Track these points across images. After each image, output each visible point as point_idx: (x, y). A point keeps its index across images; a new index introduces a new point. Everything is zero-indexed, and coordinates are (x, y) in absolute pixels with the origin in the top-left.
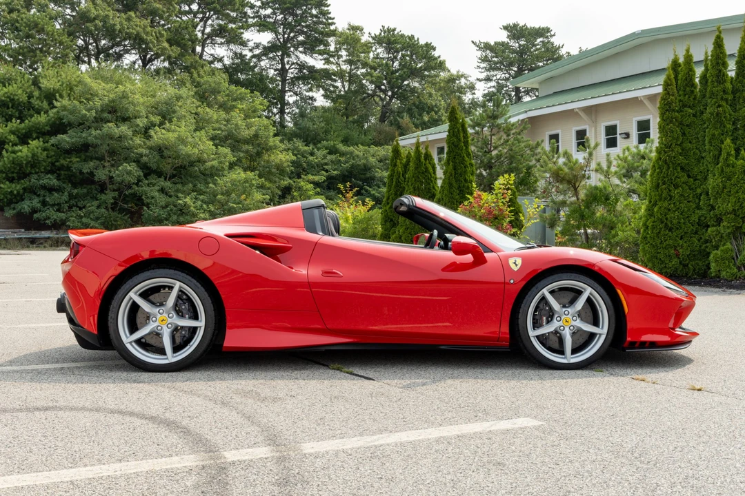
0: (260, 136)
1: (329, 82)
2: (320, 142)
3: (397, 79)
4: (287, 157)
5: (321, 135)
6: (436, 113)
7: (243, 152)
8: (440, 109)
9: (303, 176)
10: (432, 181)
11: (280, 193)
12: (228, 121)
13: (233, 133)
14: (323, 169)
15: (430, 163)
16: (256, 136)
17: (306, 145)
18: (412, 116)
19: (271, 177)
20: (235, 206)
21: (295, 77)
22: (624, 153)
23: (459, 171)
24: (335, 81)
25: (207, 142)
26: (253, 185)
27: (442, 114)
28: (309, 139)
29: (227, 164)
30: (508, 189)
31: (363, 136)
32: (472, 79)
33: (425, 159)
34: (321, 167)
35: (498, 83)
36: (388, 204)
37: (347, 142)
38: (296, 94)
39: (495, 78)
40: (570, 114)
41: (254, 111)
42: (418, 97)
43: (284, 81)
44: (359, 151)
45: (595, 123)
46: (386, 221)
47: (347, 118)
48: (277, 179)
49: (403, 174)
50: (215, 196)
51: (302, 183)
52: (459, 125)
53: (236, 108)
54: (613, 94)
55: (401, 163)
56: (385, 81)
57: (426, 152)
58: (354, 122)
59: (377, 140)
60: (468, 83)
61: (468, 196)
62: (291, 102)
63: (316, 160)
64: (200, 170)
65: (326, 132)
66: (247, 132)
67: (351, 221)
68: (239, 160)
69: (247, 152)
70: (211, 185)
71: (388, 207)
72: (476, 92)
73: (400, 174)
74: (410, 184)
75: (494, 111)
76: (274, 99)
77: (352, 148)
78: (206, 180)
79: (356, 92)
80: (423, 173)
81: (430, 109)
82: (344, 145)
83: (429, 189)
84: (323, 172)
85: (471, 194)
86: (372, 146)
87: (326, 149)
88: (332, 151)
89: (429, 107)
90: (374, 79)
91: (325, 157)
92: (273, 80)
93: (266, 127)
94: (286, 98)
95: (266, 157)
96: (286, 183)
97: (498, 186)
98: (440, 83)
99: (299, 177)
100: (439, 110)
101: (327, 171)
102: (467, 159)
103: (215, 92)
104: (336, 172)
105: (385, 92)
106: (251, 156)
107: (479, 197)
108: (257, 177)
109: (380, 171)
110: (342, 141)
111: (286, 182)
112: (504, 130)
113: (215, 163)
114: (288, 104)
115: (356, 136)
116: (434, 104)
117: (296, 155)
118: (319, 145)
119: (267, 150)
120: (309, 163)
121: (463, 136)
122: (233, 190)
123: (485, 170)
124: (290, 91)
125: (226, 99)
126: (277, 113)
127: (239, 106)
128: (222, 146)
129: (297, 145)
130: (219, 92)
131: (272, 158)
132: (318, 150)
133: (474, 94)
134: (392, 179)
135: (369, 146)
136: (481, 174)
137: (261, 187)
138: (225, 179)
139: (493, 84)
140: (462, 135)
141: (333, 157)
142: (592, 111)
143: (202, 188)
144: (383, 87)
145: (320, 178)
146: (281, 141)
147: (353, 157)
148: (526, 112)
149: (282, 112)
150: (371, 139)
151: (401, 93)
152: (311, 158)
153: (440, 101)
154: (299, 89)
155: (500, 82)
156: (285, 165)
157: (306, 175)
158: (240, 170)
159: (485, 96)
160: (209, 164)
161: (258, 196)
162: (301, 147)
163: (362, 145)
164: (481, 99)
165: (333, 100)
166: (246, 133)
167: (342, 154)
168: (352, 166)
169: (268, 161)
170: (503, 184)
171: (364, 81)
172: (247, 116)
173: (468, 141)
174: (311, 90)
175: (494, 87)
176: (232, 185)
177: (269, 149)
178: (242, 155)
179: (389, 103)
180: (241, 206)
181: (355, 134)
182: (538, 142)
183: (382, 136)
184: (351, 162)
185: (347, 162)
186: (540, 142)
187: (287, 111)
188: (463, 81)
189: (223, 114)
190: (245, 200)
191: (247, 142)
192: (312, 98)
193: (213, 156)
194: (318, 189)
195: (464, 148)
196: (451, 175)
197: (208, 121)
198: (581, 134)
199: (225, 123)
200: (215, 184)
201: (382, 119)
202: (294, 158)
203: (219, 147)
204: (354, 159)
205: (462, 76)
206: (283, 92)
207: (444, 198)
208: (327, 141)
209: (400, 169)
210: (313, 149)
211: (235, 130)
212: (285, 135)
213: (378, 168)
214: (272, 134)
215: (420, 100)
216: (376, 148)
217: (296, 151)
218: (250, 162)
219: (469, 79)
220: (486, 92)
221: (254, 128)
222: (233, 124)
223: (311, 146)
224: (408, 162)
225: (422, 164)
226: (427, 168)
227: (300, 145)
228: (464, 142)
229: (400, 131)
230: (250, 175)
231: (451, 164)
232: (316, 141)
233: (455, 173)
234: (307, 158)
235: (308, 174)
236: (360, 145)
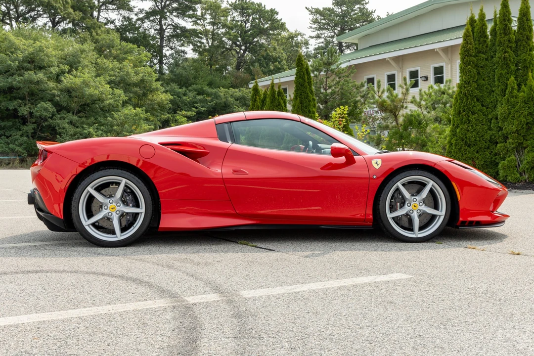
0: (145, 81)
1: (197, 39)
2: (190, 86)
3: (249, 37)
4: (167, 97)
5: (192, 80)
6: (279, 63)
7: (133, 93)
8: (282, 60)
9: (178, 112)
11: (161, 125)
12: (121, 69)
13: (125, 78)
14: (194, 107)
15: (282, 99)
16: (142, 81)
17: (180, 88)
18: (261, 65)
19: (155, 112)
21: (170, 35)
22: (429, 90)
23: (305, 105)
24: (202, 38)
25: (106, 86)
26: (141, 118)
27: (284, 64)
28: (183, 83)
29: (121, 102)
30: (343, 118)
31: (224, 81)
32: (306, 37)
33: (278, 96)
34: (192, 105)
35: (326, 39)
37: (211, 85)
38: (171, 48)
39: (323, 36)
40: (383, 62)
41: (141, 62)
42: (266, 50)
43: (162, 38)
44: (222, 91)
45: (402, 69)
47: (211, 67)
48: (159, 114)
49: (261, 107)
50: (112, 126)
51: (178, 117)
52: (304, 70)
53: (126, 59)
54: (415, 47)
55: (259, 99)
56: (239, 39)
57: (279, 90)
58: (217, 70)
59: (235, 83)
60: (303, 40)
62: (168, 55)
63: (188, 100)
64: (100, 107)
65: (195, 78)
68: (130, 99)
69: (135, 93)
70: (109, 118)
72: (309, 46)
73: (259, 107)
76: (155, 52)
77: (215, 90)
78: (104, 114)
79: (218, 47)
80: (276, 106)
81: (275, 60)
82: (209, 88)
84: (193, 109)
86: (231, 88)
87: (196, 91)
88: (200, 92)
89: (274, 59)
90: (232, 37)
91: (195, 97)
92: (154, 38)
93: (150, 74)
94: (164, 51)
95: (150, 97)
96: (165, 116)
97: (335, 115)
98: (282, 40)
99: (175, 113)
100: (282, 61)
101: (196, 108)
102: (311, 95)
103: (111, 46)
104: (203, 109)
105: (239, 46)
106: (139, 96)
108: (144, 112)
109: (237, 108)
110: (208, 85)
111: (166, 116)
112: (336, 73)
113: (111, 101)
114: (165, 56)
115: (218, 81)
116: (277, 56)
117: (172, 95)
118: (190, 88)
119: (151, 91)
120: (183, 102)
121: (307, 79)
122: (126, 122)
123: (322, 104)
124: (167, 46)
125: (118, 52)
126: (157, 63)
127: (129, 58)
128: (117, 89)
129: (173, 88)
130: (113, 47)
131: (155, 97)
132: (189, 92)
133: (308, 48)
135: (228, 88)
136: (319, 107)
137: (147, 119)
138: (119, 113)
139: (322, 40)
140: (306, 77)
141: (200, 97)
142: (399, 60)
143: (102, 120)
144: (238, 43)
145: (191, 113)
146: (162, 85)
147: (217, 97)
148: (349, 61)
149: (161, 62)
150: (229, 83)
151: (252, 47)
152: (184, 98)
153: (282, 54)
154: (174, 45)
155: (328, 39)
156: (165, 102)
157: (180, 111)
158: (130, 107)
159: (315, 49)
160: (108, 102)
161: (145, 127)
162: (176, 89)
163: (223, 87)
164: (313, 52)
165: (200, 54)
166: (135, 79)
167: (208, 95)
168: (216, 104)
169: (152, 100)
170: (340, 114)
171: (224, 39)
172: (135, 66)
173: (311, 82)
174: (183, 45)
175: (323, 42)
176: (125, 118)
177: (152, 91)
178: (132, 95)
179: (243, 55)
181: (217, 79)
182: (362, 83)
183: (239, 81)
184: (215, 101)
185: (211, 101)
186: (363, 83)
187: (164, 61)
188: (299, 38)
189: (117, 64)
190: (135, 130)
191: (135, 85)
192: (183, 52)
193: (110, 96)
195: (308, 87)
196: (299, 108)
197: (105, 69)
198: (391, 78)
199: (118, 71)
200: (111, 118)
201: (238, 67)
202: (172, 97)
203: (115, 89)
204: (217, 99)
205: (299, 34)
206: (161, 47)
208: (196, 85)
209: (259, 103)
210: (185, 91)
211: (127, 76)
212: (164, 80)
213: (236, 105)
214: (154, 79)
215: (267, 53)
216: (233, 90)
217: (173, 93)
218: (138, 100)
219: (304, 36)
220: (317, 46)
221: (141, 75)
222: (124, 72)
223: (184, 89)
224: (265, 98)
225: (276, 99)
226: (280, 103)
227: (175, 86)
228: (308, 83)
229: (252, 76)
230: (139, 110)
231: (298, 99)
232: (187, 85)
233: (302, 106)
234: (180, 97)
235: (182, 110)
236: (221, 88)
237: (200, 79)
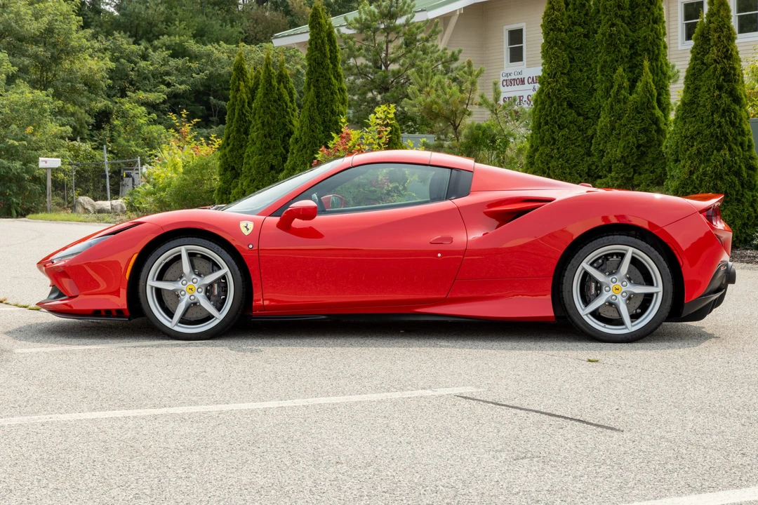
0: (56, 31)
2: (158, 38)
4: (101, 64)
5: (160, 25)
7: (29, 56)
9: (129, 94)
10: (288, 113)
11: (92, 121)
13: (12, 27)
14: (163, 82)
15: (285, 87)
16: (50, 31)
17: (135, 43)
20: (16, 143)
23: (324, 99)
26: (45, 111)
28: (141, 32)
29: (3, 76)
30: (387, 125)
31: (228, 27)
33: (279, 82)
34: (159, 78)
36: (228, 145)
37: (202, 36)
44: (220, 51)
46: (225, 170)
48: (85, 100)
49: (249, 103)
51: (127, 106)
52: (323, 34)
55: (246, 86)
57: (281, 72)
59: (252, 33)
61: (334, 135)
63: (151, 68)
65: (168, 21)
66: (35, 25)
67: (181, 170)
68: (23, 70)
69: (36, 57)
71: (228, 149)
73: (244, 102)
74: (257, 117)
75: (391, 6)
77: (209, 47)
80: (275, 101)
82: (197, 42)
83: (285, 125)
84: (162, 86)
85: (338, 132)
86: (243, 44)
87: (168, 48)
88: (178, 52)
91: (165, 62)
93: (66, 17)
95: (66, 65)
96: (99, 105)
97: (374, 120)
99: (123, 95)
101: (168, 85)
102: (334, 81)
104: (183, 87)
106: (42, 62)
107: (348, 138)
108: (50, 99)
110: (194, 36)
111: (101, 104)
112: (405, 34)
115: (217, 27)
117: (117, 59)
118: (156, 42)
119: (68, 54)
120: (139, 73)
121: (330, 49)
122: (14, 119)
129: (119, 43)
131: (77, 65)
132: (154, 51)
134: (234, 109)
135: (237, 43)
137: (60, 112)
140: (327, 48)
141: (179, 62)
145: (156, 97)
146: (94, 36)
147: (212, 63)
150: (240, 33)
152: (143, 64)
156: (98, 76)
157: (134, 92)
158: (24, 87)
161: (53, 128)
162: (125, 46)
163: (227, 41)
166: (33, 27)
167: (194, 57)
168: (210, 76)
169: (71, 71)
170: (381, 118)
173: (336, 57)
176: (12, 110)
177: (71, 52)
178: (27, 61)
180: (25, 143)
181: (215, 24)
182: (453, 53)
183: (260, 28)
184: (210, 69)
185: (201, 71)
186: (456, 52)
190: (33, 134)
191: (35, 40)
194: (154, 116)
195: (331, 66)
196: (313, 105)
202: (113, 64)
204: (213, 65)
207: (303, 138)
208: (169, 35)
209: (244, 96)
210: (146, 49)
211: (16, 22)
212: (101, 25)
214: (74, 28)
216: (249, 47)
217: (117, 53)
218: (42, 72)
221: (45, 19)
222: (11, 12)
223: (144, 44)
224: (257, 85)
225: (274, 87)
226: (281, 95)
227: (124, 42)
228: (330, 59)
229: (289, 18)
230: (40, 94)
231: (312, 90)
232: (151, 35)
233: (318, 101)
234: (136, 63)
235: (138, 89)
236: (221, 42)
237: (177, 23)
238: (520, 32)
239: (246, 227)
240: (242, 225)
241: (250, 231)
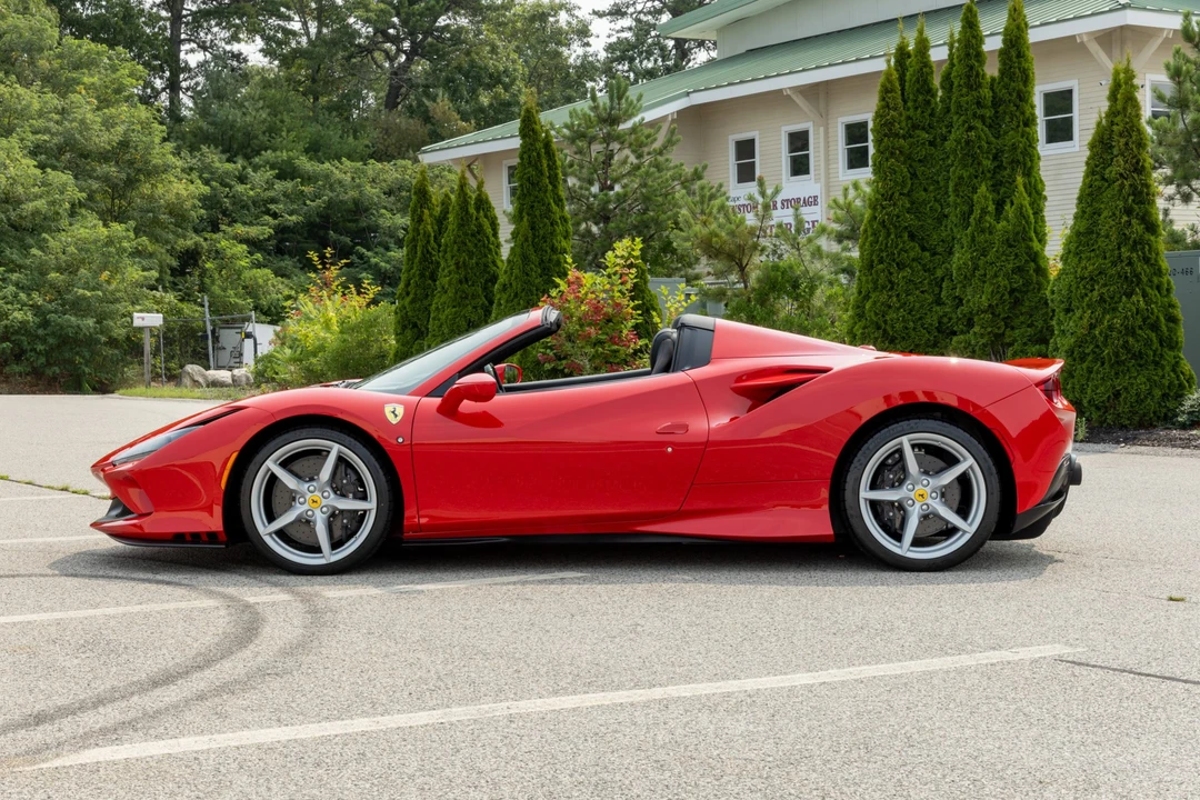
0: (132, 144)
1: (273, 21)
2: (258, 153)
3: (421, 15)
4: (192, 187)
5: (261, 137)
6: (506, 88)
7: (97, 178)
8: (515, 79)
9: (223, 227)
10: (490, 250)
11: (175, 263)
12: (63, 112)
13: (75, 140)
14: (268, 212)
15: (486, 216)
16: (124, 144)
17: (229, 160)
18: (455, 95)
19: (158, 231)
20: (89, 294)
21: (200, 11)
22: (846, 196)
23: (541, 232)
24: (289, 19)
25: (23, 161)
26: (125, 250)
27: (519, 91)
28: (235, 146)
29: (67, 205)
30: (631, 266)
31: (351, 139)
32: (584, 14)
33: (478, 209)
34: (263, 207)
35: (638, 21)
36: (408, 294)
37: (316, 151)
38: (203, 47)
39: (631, 10)
40: (775, 99)
41: (118, 91)
42: (468, 53)
43: (176, 19)
44: (342, 171)
45: (824, 117)
46: (404, 328)
47: (316, 99)
48: (171, 236)
49: (435, 237)
50: (43, 274)
51: (224, 243)
52: (539, 145)
53: (78, 84)
55: (431, 215)
56: (395, 20)
57: (479, 195)
58: (330, 108)
59: (381, 147)
60: (574, 22)
61: (558, 280)
62: (193, 64)
63: (251, 193)
64: (9, 219)
65: (272, 131)
66: (106, 137)
67: (335, 328)
68: (91, 197)
69: (106, 179)
70: (34, 251)
71: (408, 300)
72: (591, 40)
73: (429, 236)
74: (448, 255)
75: (612, 108)
76: (156, 57)
77: (327, 165)
78: (21, 240)
79: (333, 44)
80: (473, 235)
81: (495, 79)
82: (311, 159)
83: (486, 266)
84: (267, 217)
85: (563, 275)
86: (372, 161)
87: (272, 168)
88: (286, 172)
89: (491, 76)
90: (372, 15)
91: (270, 185)
92: (153, 19)
93: (146, 126)
94: (182, 55)
95: (146, 189)
96: (188, 242)
97: (613, 260)
98: (514, 22)
99: (215, 229)
100: (513, 82)
101: (275, 216)
102: (554, 207)
103: (33, 49)
104: (294, 218)
105: (396, 40)
106: (114, 187)
107: (578, 283)
108: (132, 235)
109: (389, 215)
110: (307, 151)
111: (191, 240)
112: (631, 145)
113: (41, 204)
114: (187, 69)
116: (502, 69)
117: (207, 182)
118: (257, 160)
119: (149, 174)
120: (236, 200)
121: (548, 165)
122: (83, 261)
123: (596, 224)
124: (189, 41)
125: (56, 64)
126: (164, 90)
127: (86, 80)
128: (54, 168)
129: (208, 161)
130: (41, 50)
131: (160, 190)
132: (255, 171)
133: (588, 44)
134: (415, 246)
135: (364, 160)
136: (588, 231)
137: (137, 253)
138: (63, 236)
139: (627, 22)
140: (545, 163)
141: (288, 185)
142: (821, 94)
143: (14, 257)
144: (391, 31)
145: (262, 230)
146: (177, 153)
147: (331, 185)
148: (688, 94)
149: (173, 86)
150: (367, 146)
151: (431, 45)
152: (240, 188)
153: (514, 62)
154: (209, 37)
155: (642, 16)
156: (188, 205)
157: (229, 225)
158: (93, 219)
159: (610, 48)
160: (29, 207)
161: (134, 273)
162: (217, 165)
163: (350, 158)
164: (603, 55)
165: (286, 62)
166: (103, 139)
167: (308, 179)
168: (330, 204)
169: (151, 198)
170: (622, 257)
171: (351, 20)
172: (104, 102)
173: (556, 175)
174: (235, 38)
175: (630, 29)
176: (80, 250)
177: (152, 172)
178: (95, 185)
179: (405, 67)
180: (100, 293)
181: (333, 135)
182: (696, 170)
183: (393, 140)
184: (327, 195)
185: (317, 196)
186: (700, 169)
187: (184, 84)
188: (563, 17)
189: (53, 100)
190: (108, 282)
191: (104, 157)
192: (237, 56)
193: (36, 189)
194: (258, 256)
195: (550, 187)
196: (526, 240)
197: (22, 114)
198: (799, 141)
199: (57, 117)
200: (41, 248)
201: (391, 102)
202: (206, 190)
203: (49, 170)
204: (332, 190)
205: (562, 6)
206: (175, 42)
207: (514, 284)
208: (274, 150)
209: (429, 227)
210: (244, 168)
211: (81, 133)
212: (182, 137)
213: (385, 208)
214: (157, 140)
215: (472, 61)
216: (380, 165)
217: (208, 178)
218: (113, 200)
219: (576, 12)
220: (613, 39)
221: (120, 129)
222: (74, 120)
223: (240, 163)
224: (445, 213)
225: (471, 217)
226: (480, 226)
227: (215, 158)
228: (549, 177)
229: (429, 126)
230: (117, 227)
231: (525, 219)
232: (249, 150)
233: (534, 235)
234: (231, 187)
235: (235, 222)
236: (344, 159)
237: (284, 134)
238: (751, 142)
239: (393, 412)
240: (388, 409)
241: (399, 418)
